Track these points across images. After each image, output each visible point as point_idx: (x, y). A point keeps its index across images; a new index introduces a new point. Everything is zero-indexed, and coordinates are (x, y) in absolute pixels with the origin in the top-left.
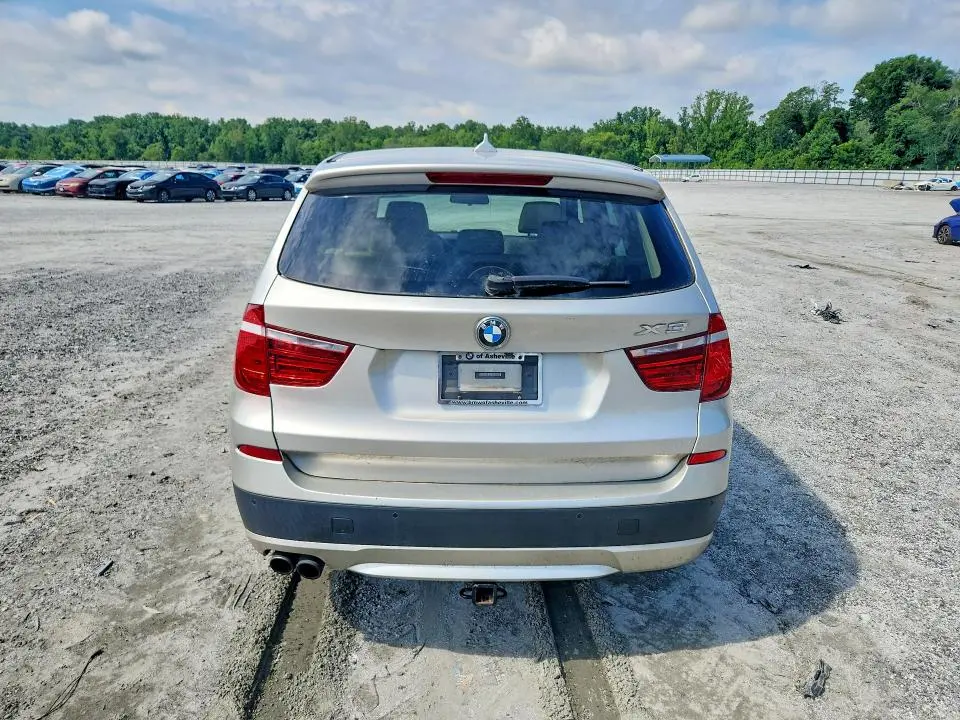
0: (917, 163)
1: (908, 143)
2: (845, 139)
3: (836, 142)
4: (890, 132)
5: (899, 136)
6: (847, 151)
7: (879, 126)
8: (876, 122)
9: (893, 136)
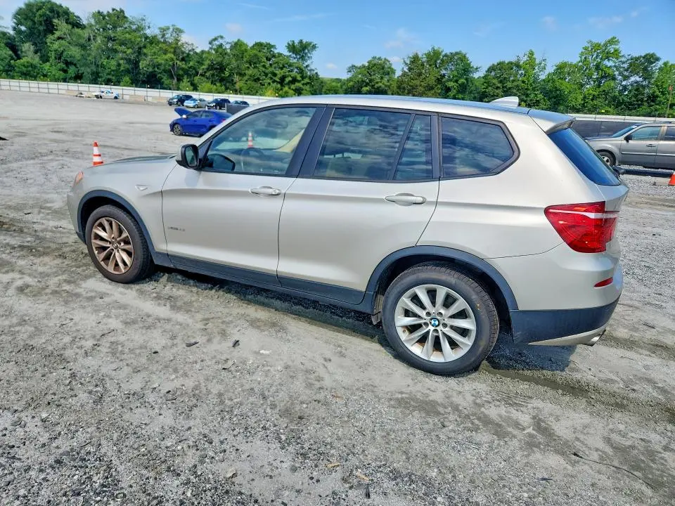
0: (78, 78)
1: (67, 63)
2: (19, 58)
3: (12, 59)
4: (53, 55)
5: (60, 58)
6: (24, 66)
7: (40, 49)
8: (36, 46)
9: (56, 58)
